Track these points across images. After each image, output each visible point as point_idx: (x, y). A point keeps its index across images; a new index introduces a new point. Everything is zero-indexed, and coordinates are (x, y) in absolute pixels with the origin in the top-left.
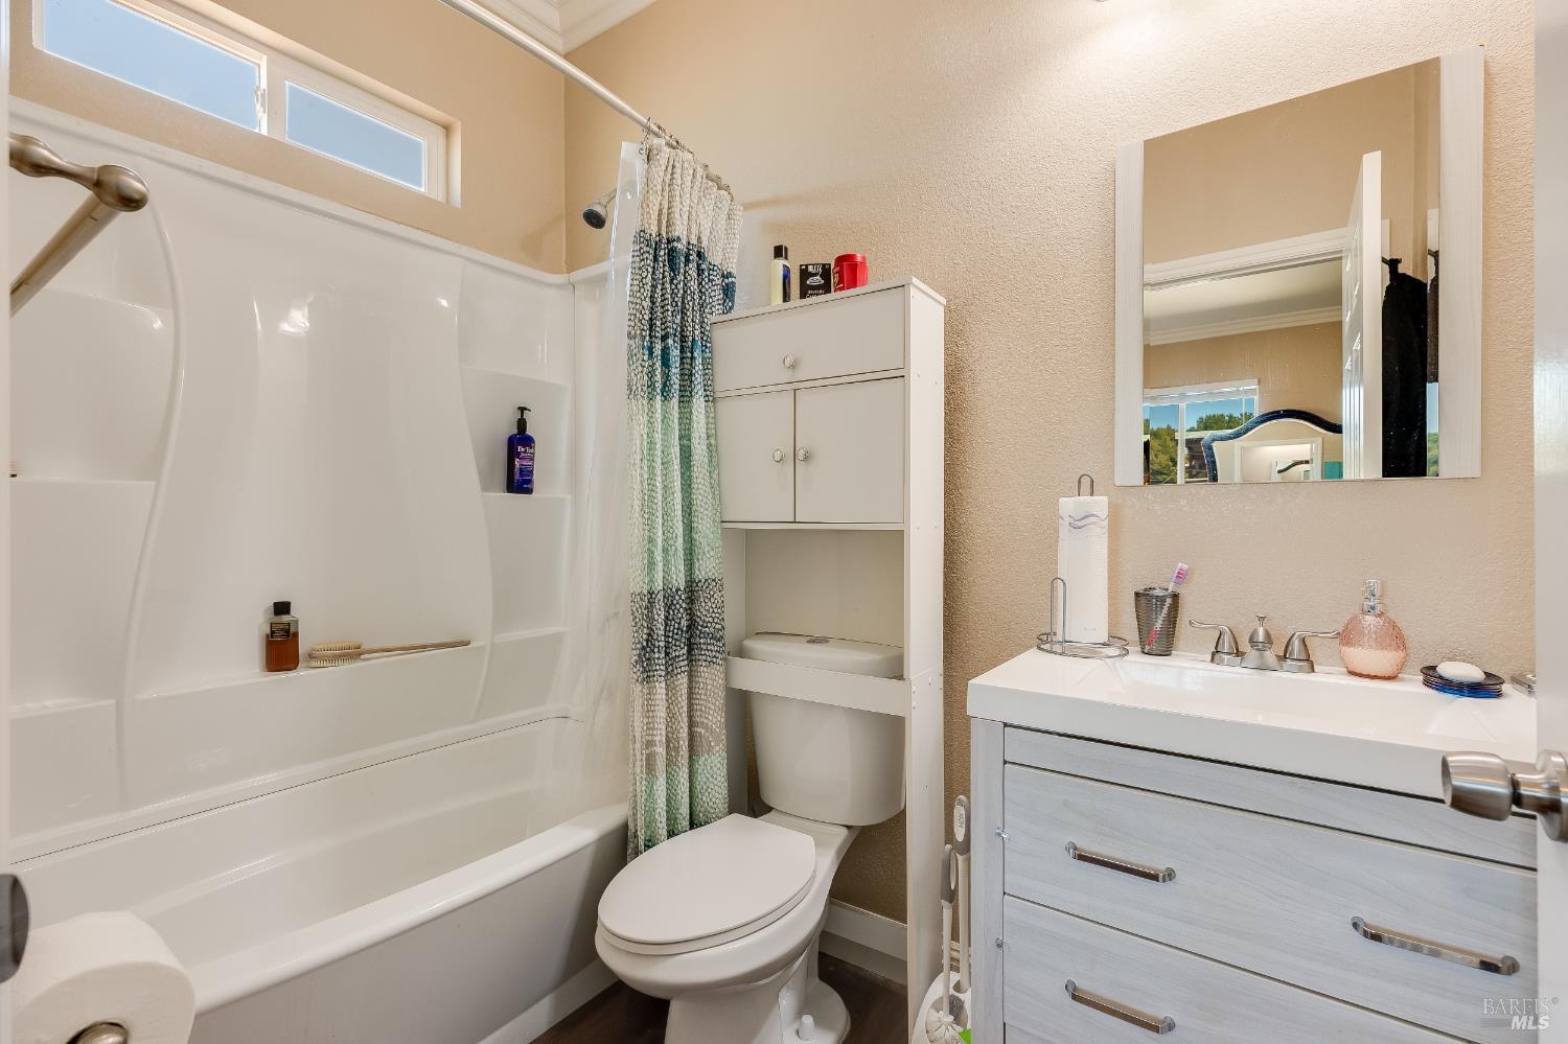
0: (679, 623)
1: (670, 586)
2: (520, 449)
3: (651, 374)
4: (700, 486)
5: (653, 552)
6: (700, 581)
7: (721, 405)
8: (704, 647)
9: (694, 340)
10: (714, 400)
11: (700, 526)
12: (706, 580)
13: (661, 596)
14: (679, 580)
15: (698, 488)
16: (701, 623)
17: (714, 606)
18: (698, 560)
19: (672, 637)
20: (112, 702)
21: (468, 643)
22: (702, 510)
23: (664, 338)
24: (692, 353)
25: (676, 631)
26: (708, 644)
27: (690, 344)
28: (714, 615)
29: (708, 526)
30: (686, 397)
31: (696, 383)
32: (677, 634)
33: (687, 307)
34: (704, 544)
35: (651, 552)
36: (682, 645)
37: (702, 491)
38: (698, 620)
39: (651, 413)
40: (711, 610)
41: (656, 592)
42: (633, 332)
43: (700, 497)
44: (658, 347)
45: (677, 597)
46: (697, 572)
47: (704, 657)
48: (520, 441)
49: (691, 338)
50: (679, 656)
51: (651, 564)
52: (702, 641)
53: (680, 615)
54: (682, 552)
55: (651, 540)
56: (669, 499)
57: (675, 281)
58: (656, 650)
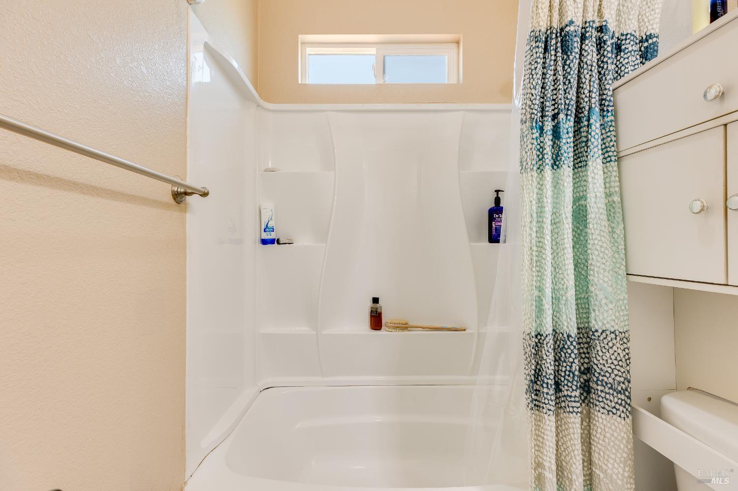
0: (571, 367)
1: (562, 331)
2: (496, 216)
3: (541, 150)
4: (596, 242)
5: (542, 300)
6: (597, 331)
7: (625, 163)
8: (603, 395)
9: (590, 108)
10: (619, 159)
11: (596, 280)
12: (603, 331)
13: (550, 340)
14: (570, 326)
15: (594, 244)
16: (598, 371)
17: (613, 357)
18: (594, 310)
19: (564, 377)
20: (315, 333)
21: (465, 330)
22: (598, 264)
23: (555, 117)
24: (589, 120)
25: (567, 373)
26: (606, 393)
27: (586, 113)
28: (613, 367)
29: (606, 279)
30: (580, 162)
31: (592, 147)
32: (569, 376)
33: (584, 80)
34: (601, 296)
35: (539, 301)
36: (574, 388)
37: (598, 248)
38: (595, 367)
39: (542, 179)
40: (610, 361)
41: (545, 335)
42: (524, 119)
43: (596, 253)
44: (549, 125)
45: (569, 343)
46: (593, 322)
47: (602, 404)
48: (496, 211)
49: (587, 108)
50: (571, 397)
51: (540, 310)
52: (600, 388)
53: (571, 360)
54: (574, 302)
55: (540, 289)
56: (560, 254)
57: (568, 63)
58: (545, 385)
